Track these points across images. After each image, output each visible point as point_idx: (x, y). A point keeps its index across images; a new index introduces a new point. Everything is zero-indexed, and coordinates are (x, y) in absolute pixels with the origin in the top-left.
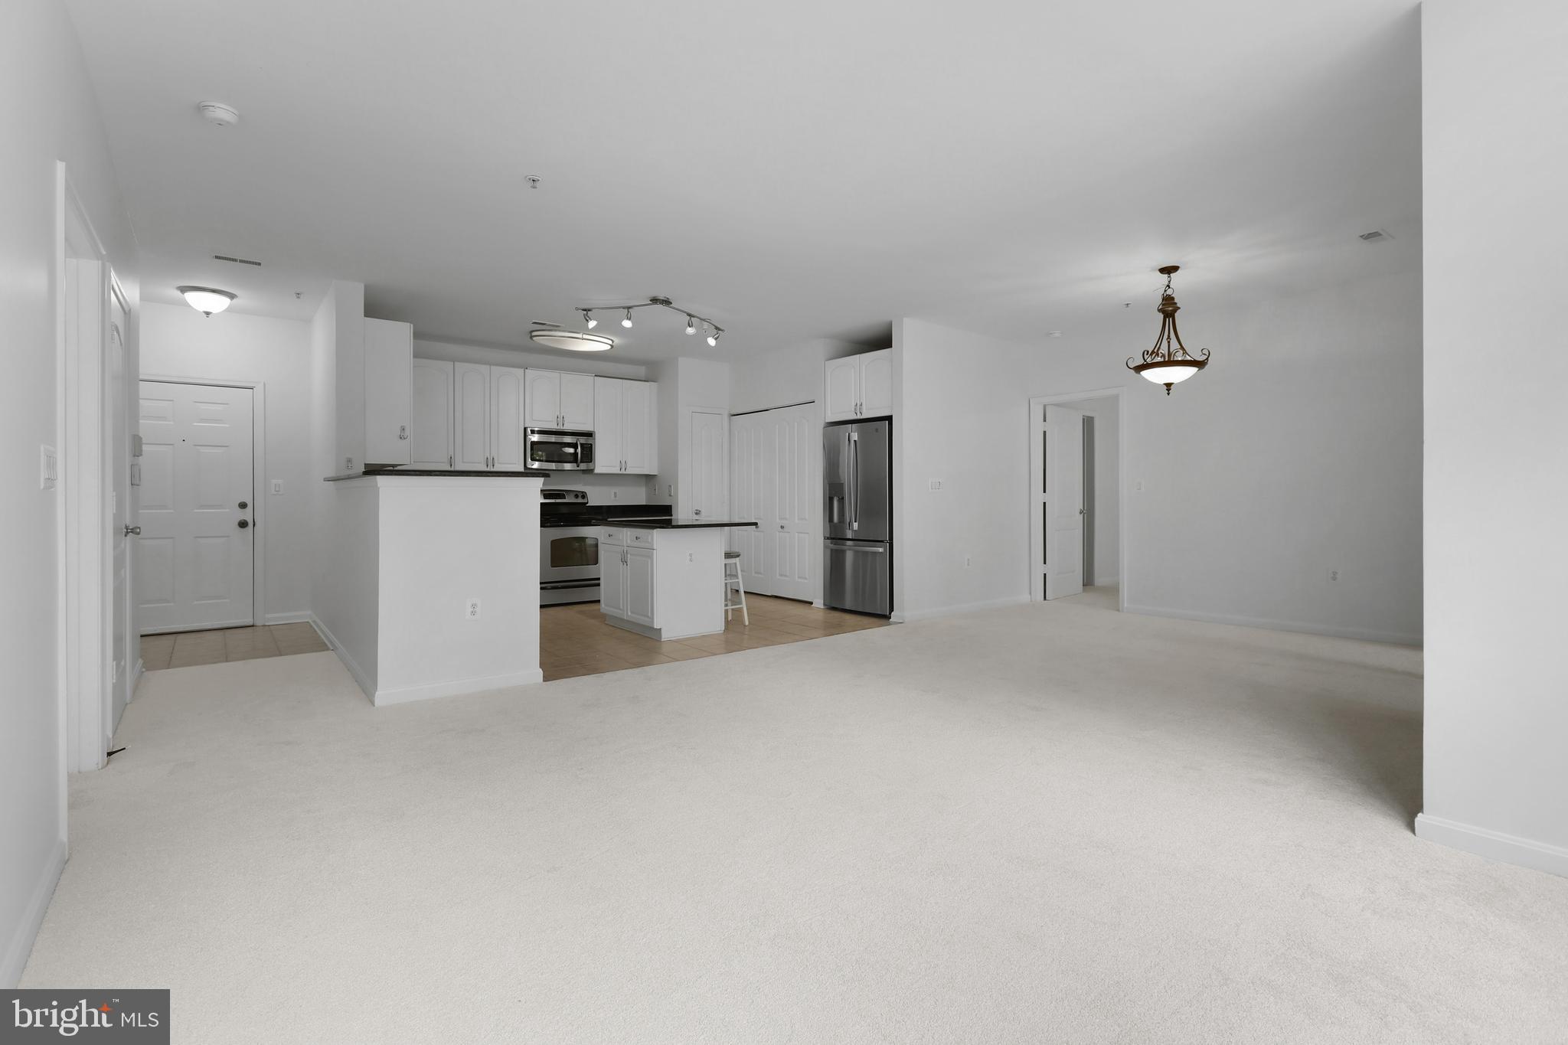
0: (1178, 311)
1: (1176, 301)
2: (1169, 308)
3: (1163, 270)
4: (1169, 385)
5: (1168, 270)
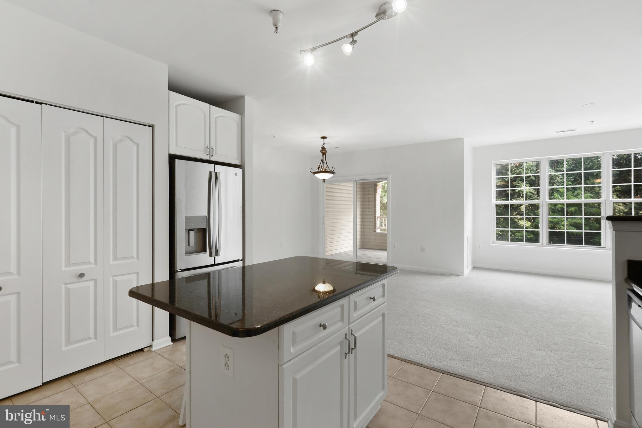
0: (327, 153)
1: (326, 149)
2: (323, 151)
3: (322, 138)
4: (324, 180)
5: (324, 138)
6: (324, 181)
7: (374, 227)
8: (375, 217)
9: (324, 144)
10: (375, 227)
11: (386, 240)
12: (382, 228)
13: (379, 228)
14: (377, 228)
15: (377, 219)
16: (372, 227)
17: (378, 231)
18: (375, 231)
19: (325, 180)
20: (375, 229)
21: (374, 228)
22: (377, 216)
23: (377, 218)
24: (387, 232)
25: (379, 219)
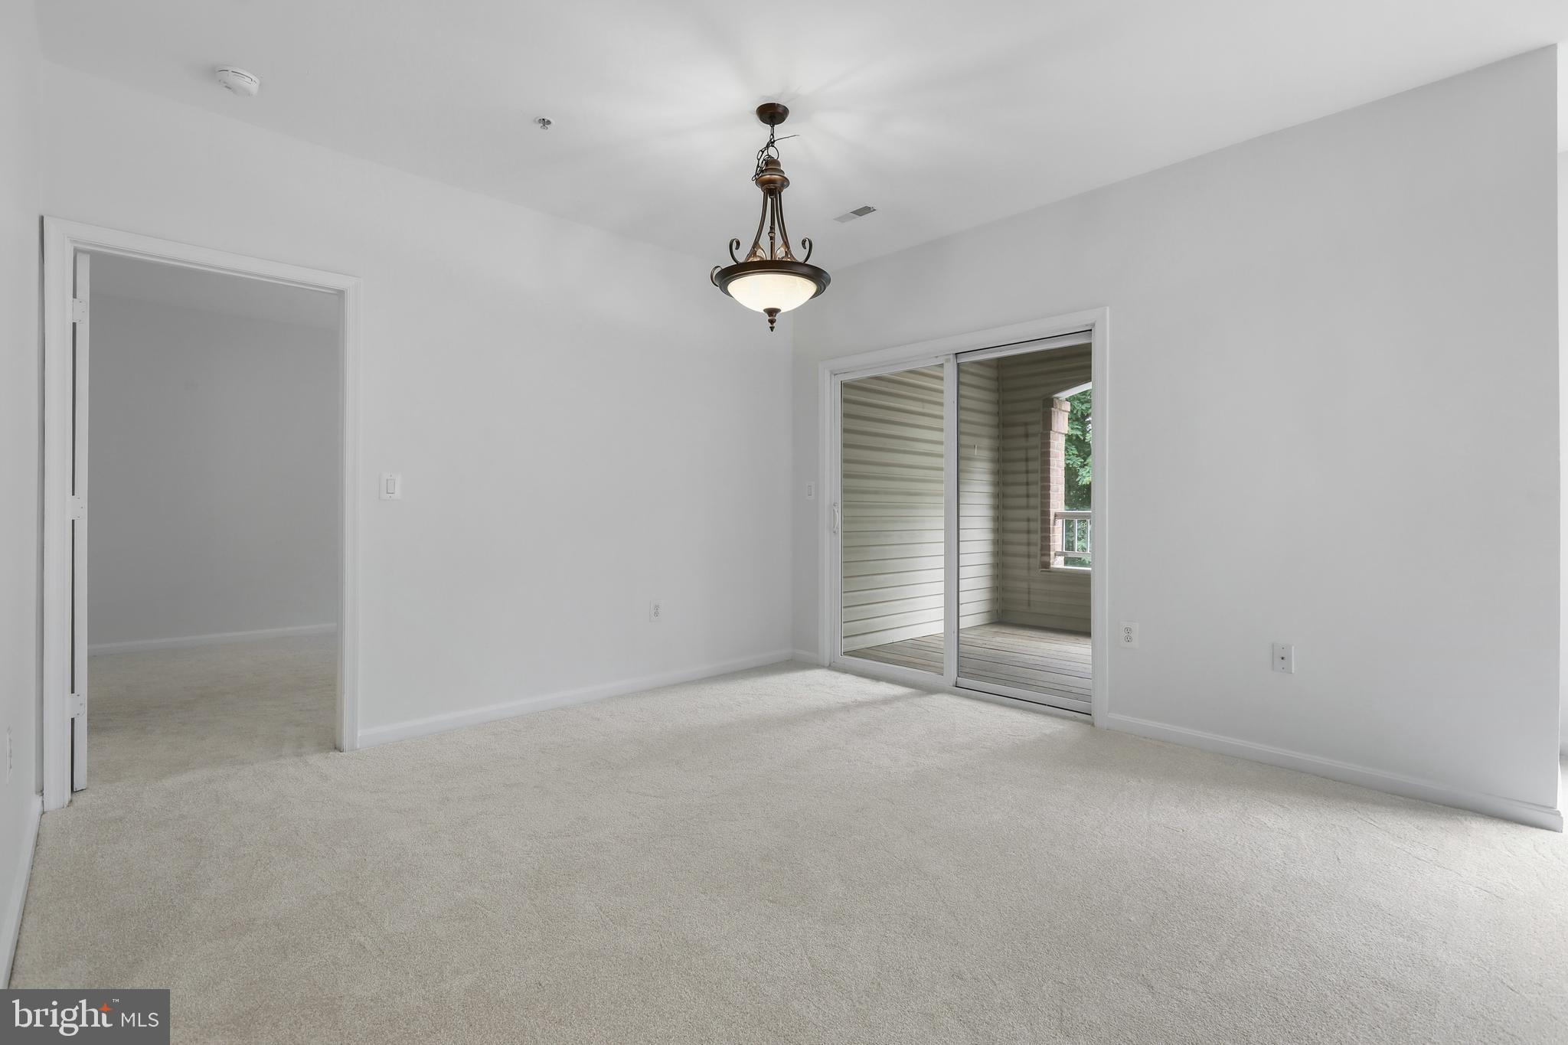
0: (787, 185)
1: (782, 168)
2: (770, 175)
3: (763, 113)
4: (772, 312)
5: (772, 114)
6: (772, 322)
7: (1041, 549)
8: (1045, 513)
9: (771, 143)
10: (1046, 548)
11: (1087, 596)
12: (1071, 554)
13: (1061, 554)
14: (1052, 553)
15: (1054, 524)
16: (1036, 550)
17: (1058, 563)
18: (1046, 565)
19: (778, 317)
20: (1045, 559)
21: (1042, 555)
22: (1053, 511)
23: (1052, 518)
24: (1090, 569)
25: (1059, 522)
